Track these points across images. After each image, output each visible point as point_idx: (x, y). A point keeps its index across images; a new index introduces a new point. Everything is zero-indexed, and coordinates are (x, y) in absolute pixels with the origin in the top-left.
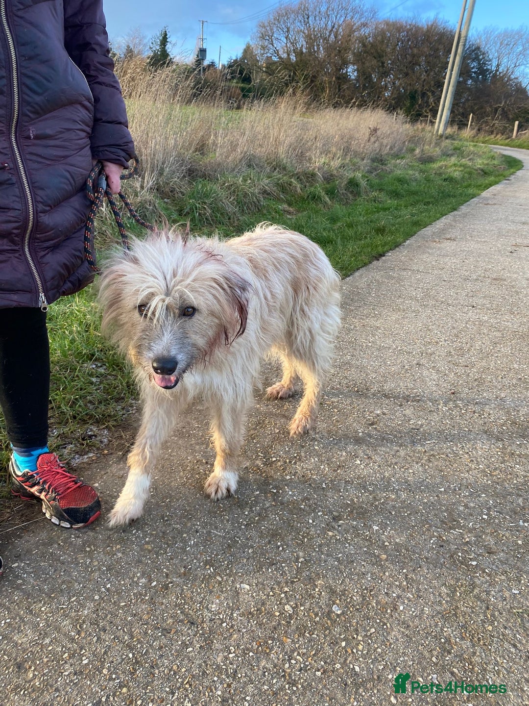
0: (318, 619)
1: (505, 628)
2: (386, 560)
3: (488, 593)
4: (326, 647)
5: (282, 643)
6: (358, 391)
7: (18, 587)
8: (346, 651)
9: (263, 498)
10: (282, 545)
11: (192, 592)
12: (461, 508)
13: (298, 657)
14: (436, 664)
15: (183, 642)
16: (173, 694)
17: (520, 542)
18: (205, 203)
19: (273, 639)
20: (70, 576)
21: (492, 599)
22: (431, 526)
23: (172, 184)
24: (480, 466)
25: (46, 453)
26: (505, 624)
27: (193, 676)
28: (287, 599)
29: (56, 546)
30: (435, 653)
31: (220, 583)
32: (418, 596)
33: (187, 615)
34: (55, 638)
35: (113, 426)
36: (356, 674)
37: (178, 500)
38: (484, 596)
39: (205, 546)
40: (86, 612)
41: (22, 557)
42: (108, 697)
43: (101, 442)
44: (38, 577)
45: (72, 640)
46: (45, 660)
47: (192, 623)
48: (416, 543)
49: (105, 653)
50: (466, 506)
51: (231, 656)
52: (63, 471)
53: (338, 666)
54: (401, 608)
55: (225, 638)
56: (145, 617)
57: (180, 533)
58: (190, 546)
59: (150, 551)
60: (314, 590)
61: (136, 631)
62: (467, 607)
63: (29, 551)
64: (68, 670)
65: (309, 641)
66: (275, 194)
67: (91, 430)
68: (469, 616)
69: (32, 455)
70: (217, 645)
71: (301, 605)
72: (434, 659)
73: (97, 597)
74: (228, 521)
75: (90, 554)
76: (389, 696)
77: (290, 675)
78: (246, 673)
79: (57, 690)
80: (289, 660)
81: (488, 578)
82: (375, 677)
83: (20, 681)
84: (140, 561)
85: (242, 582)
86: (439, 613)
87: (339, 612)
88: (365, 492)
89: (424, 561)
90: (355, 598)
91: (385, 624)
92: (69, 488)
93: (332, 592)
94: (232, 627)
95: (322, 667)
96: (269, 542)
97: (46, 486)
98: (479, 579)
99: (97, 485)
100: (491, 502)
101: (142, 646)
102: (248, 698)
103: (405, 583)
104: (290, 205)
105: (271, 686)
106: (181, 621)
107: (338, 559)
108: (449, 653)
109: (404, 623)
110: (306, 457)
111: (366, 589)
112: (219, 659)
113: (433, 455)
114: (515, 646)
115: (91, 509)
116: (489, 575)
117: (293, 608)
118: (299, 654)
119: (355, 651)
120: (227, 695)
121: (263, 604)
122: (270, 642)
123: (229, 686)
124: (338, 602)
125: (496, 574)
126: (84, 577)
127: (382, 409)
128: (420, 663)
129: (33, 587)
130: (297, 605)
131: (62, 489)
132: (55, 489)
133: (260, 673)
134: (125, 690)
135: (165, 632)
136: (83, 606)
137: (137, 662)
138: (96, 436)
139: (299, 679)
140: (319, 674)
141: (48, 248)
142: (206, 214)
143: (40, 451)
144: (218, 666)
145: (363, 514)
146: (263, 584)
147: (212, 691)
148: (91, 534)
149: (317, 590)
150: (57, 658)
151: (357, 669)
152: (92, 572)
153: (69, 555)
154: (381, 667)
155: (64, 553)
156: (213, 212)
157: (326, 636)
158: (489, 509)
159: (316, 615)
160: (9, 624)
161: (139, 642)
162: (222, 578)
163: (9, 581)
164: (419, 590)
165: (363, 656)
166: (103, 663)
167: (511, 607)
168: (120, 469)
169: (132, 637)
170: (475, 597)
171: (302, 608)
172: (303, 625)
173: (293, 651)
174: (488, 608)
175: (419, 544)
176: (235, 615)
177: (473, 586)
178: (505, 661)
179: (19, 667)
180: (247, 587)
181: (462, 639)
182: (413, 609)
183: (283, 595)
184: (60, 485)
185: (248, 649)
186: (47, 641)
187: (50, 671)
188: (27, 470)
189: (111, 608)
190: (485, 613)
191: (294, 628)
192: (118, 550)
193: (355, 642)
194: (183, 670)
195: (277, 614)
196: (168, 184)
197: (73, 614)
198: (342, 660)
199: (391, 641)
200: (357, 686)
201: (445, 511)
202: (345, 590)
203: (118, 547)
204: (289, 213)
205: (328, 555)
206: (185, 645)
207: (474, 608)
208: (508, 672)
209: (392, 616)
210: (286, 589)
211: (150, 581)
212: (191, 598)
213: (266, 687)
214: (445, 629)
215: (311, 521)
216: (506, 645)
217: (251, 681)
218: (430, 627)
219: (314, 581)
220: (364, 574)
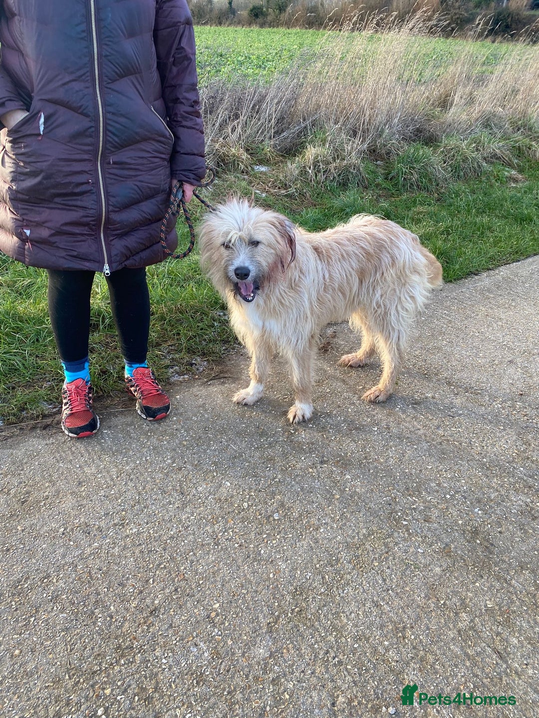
0: (260, 517)
1: (388, 568)
2: (337, 499)
3: (397, 544)
4: (253, 534)
5: (227, 522)
6: (425, 374)
7: (100, 444)
8: (263, 540)
9: (281, 434)
10: (270, 467)
11: (193, 477)
12: (433, 485)
13: (231, 533)
14: (316, 568)
15: (170, 501)
16: (147, 524)
17: (460, 522)
18: (414, 168)
19: (223, 518)
20: (131, 446)
21: (396, 549)
22: (394, 489)
23: (389, 145)
24: (485, 460)
25: (143, 367)
26: (391, 566)
27: (163, 520)
28: (249, 499)
29: (133, 427)
30: (322, 563)
31: (214, 477)
32: (340, 528)
33: (181, 488)
34: (104, 476)
35: (212, 360)
36: (260, 554)
37: (222, 420)
38: (391, 545)
39: (219, 453)
40: (127, 468)
41: (112, 428)
42: (114, 513)
43: (198, 369)
44: (113, 441)
45: (112, 480)
46: (94, 484)
47: (182, 494)
48: (370, 497)
49: (125, 492)
50: (439, 485)
51: (192, 517)
52: (152, 382)
53: (252, 546)
54: (322, 530)
55: (195, 508)
56: (158, 481)
57: (210, 440)
58: (211, 450)
59: (184, 446)
60: (271, 500)
61: (148, 486)
62: (371, 546)
63: (116, 426)
64: (102, 493)
65: (244, 527)
66: (507, 159)
67: (196, 360)
68: (368, 552)
69: (132, 367)
70: (188, 509)
71: (255, 506)
72: (318, 566)
73: (138, 462)
74: (245, 442)
75: (149, 438)
76: (271, 573)
77: (219, 539)
78: (194, 529)
79: (91, 500)
80: (224, 532)
81: (407, 536)
82: (270, 560)
83: (77, 490)
84: (174, 450)
85: (227, 481)
86: (347, 543)
87: (276, 518)
88: (362, 451)
89: (366, 510)
90: (294, 514)
91: (302, 535)
92: (151, 393)
93: (282, 505)
94: (203, 503)
95: (242, 543)
96: (264, 463)
97: (138, 388)
98: (399, 534)
99: (178, 397)
100: (465, 488)
101: (146, 495)
102: (186, 541)
103: (338, 517)
104: (521, 171)
105: (204, 540)
106: (177, 490)
107: (302, 489)
108: (332, 566)
109: (315, 539)
110: (335, 415)
111: (307, 511)
112: (184, 517)
113: (448, 441)
114: (384, 580)
115: (159, 410)
116: (410, 534)
117: (248, 506)
118: (232, 531)
119: (269, 542)
120: (176, 536)
121: (232, 497)
122: (220, 519)
123: (180, 531)
124: (281, 512)
125: (417, 535)
126: (138, 449)
127: (434, 393)
128: (306, 564)
129: (108, 446)
130: (252, 504)
131: (146, 393)
132: (142, 392)
133: (202, 532)
134: (124, 513)
135: (163, 493)
136: (127, 464)
137: (138, 502)
138: (196, 364)
139: (223, 544)
140: (236, 545)
141: (116, 235)
142: (410, 179)
143: (138, 365)
144: (181, 520)
145: (346, 465)
146: (240, 486)
147: (168, 530)
148: (156, 425)
149: (273, 501)
150: (99, 486)
151: (262, 552)
152: (144, 447)
153: (137, 434)
154: (278, 557)
155: (135, 433)
156: (420, 177)
157: (257, 528)
158: (457, 492)
159: (260, 514)
160: (86, 461)
161: (146, 492)
162: (217, 474)
163: (98, 439)
164: (345, 524)
165: (272, 547)
166: (121, 496)
167: (406, 558)
168: (200, 391)
169: (144, 488)
170: (384, 543)
171: (254, 508)
172: (247, 517)
173: (230, 528)
174: (387, 553)
175: (373, 497)
176: (210, 497)
177: (390, 536)
178: (368, 585)
179: (79, 484)
180: (229, 484)
181: (350, 562)
182: (329, 534)
183: (248, 496)
184: (146, 390)
185: (204, 518)
186: (100, 476)
187: (93, 491)
188: (129, 376)
189: (143, 470)
190: (383, 554)
191: (241, 516)
192: (166, 440)
193: (273, 537)
194: (160, 515)
195: (236, 505)
196: (385, 146)
197: (120, 467)
198: (257, 544)
199: (298, 546)
200: (255, 560)
201: (416, 483)
202: (292, 507)
203: (168, 438)
204: (516, 181)
205: (297, 483)
206: (170, 503)
207: (376, 549)
208: (364, 591)
209: (311, 533)
210: (253, 494)
211: (173, 462)
212: (191, 480)
213: (200, 540)
214: (342, 553)
215: (303, 458)
216: (378, 577)
217: (194, 534)
218: (333, 548)
219: (275, 495)
220: (313, 502)
